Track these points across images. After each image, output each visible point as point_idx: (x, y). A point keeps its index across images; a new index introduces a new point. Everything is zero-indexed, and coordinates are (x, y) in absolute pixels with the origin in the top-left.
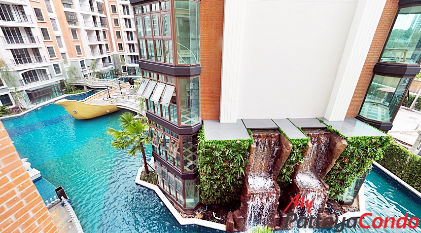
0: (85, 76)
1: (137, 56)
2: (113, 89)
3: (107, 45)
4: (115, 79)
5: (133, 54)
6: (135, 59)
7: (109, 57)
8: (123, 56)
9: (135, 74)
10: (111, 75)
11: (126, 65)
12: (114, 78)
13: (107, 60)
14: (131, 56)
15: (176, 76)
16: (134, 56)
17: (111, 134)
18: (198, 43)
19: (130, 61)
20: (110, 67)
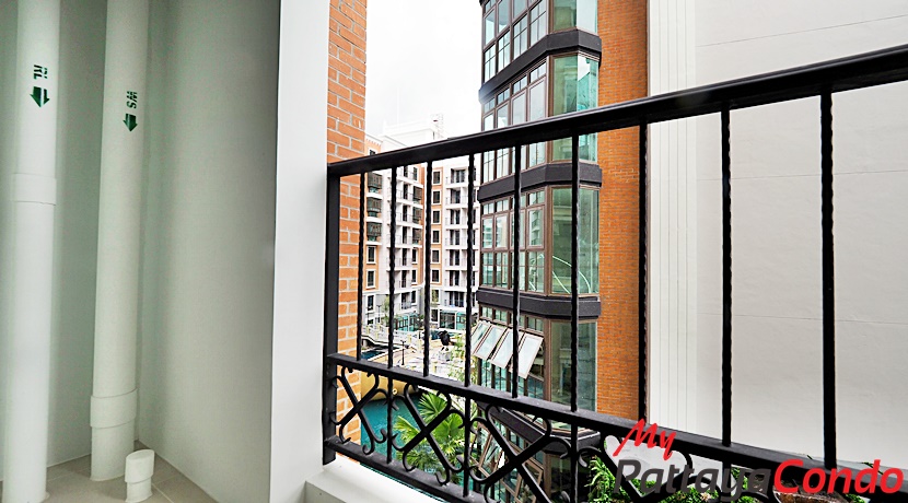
0: (369, 322)
1: (462, 293)
2: (410, 350)
3: (414, 271)
4: (417, 332)
5: (454, 288)
6: (456, 298)
7: (414, 292)
8: (437, 291)
9: (452, 327)
10: (411, 324)
11: (438, 308)
12: (415, 330)
13: (409, 298)
14: (451, 293)
15: (547, 317)
16: (456, 293)
17: (402, 430)
18: (594, 257)
19: (448, 302)
20: (413, 309)
